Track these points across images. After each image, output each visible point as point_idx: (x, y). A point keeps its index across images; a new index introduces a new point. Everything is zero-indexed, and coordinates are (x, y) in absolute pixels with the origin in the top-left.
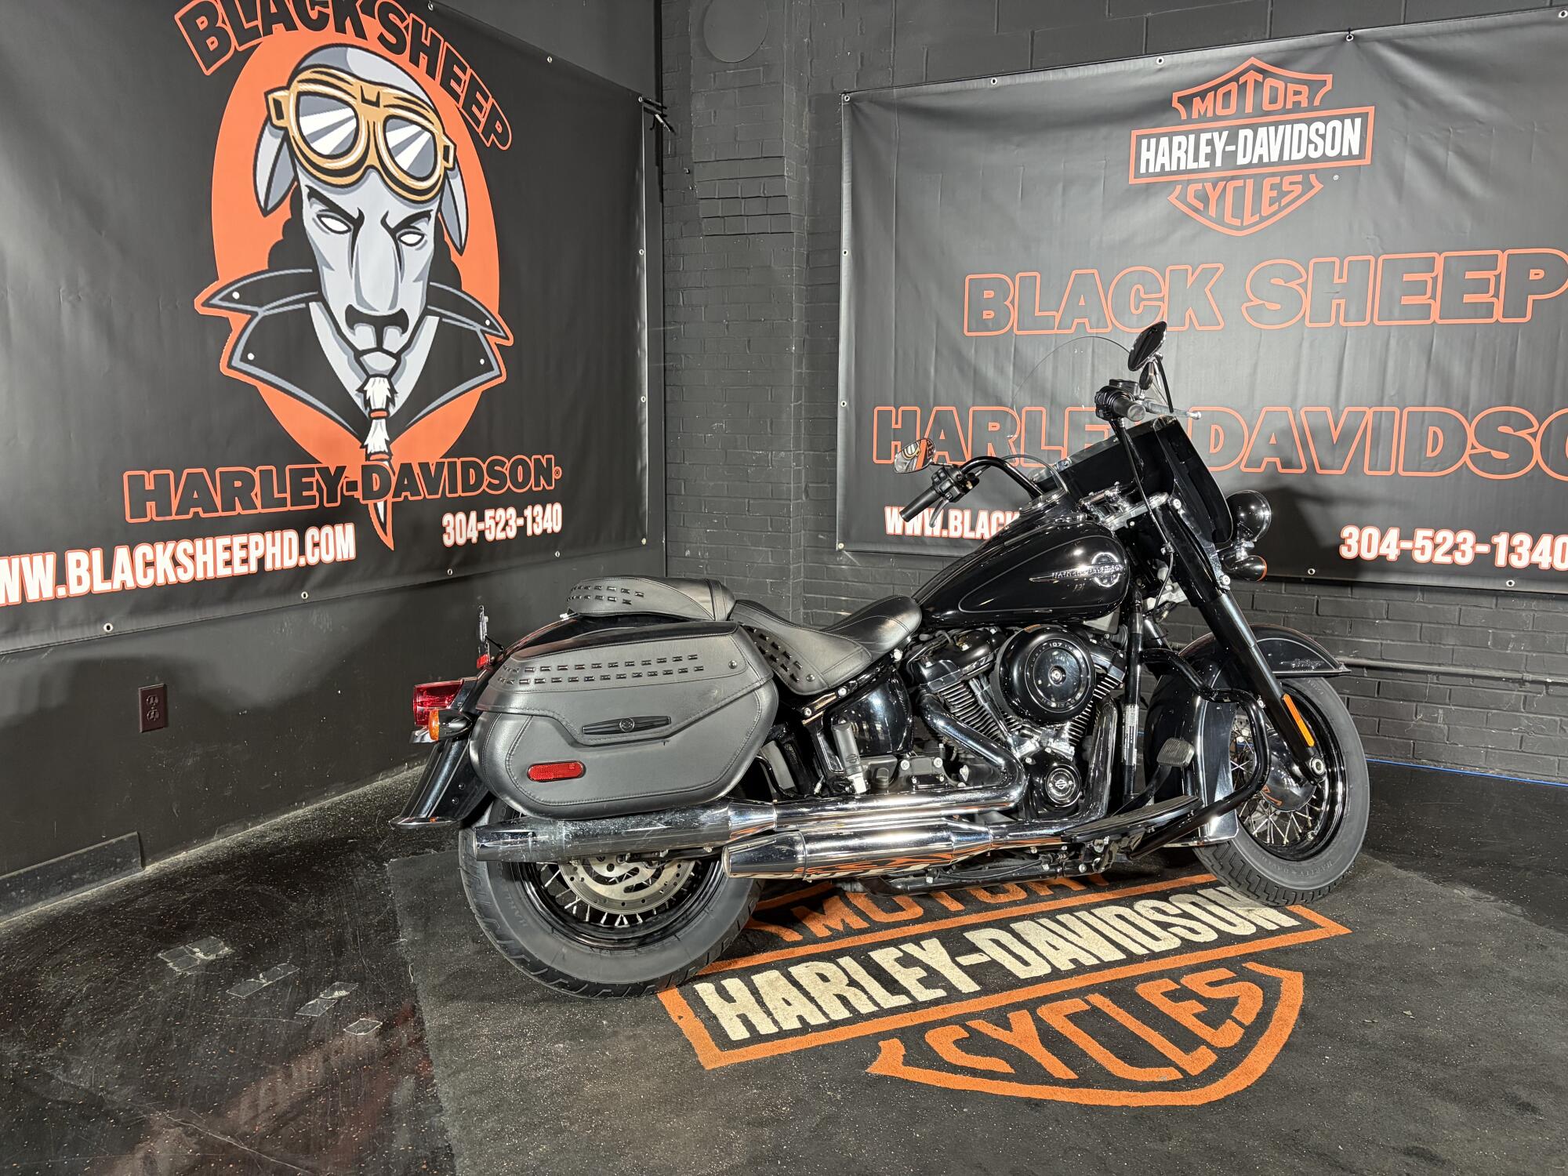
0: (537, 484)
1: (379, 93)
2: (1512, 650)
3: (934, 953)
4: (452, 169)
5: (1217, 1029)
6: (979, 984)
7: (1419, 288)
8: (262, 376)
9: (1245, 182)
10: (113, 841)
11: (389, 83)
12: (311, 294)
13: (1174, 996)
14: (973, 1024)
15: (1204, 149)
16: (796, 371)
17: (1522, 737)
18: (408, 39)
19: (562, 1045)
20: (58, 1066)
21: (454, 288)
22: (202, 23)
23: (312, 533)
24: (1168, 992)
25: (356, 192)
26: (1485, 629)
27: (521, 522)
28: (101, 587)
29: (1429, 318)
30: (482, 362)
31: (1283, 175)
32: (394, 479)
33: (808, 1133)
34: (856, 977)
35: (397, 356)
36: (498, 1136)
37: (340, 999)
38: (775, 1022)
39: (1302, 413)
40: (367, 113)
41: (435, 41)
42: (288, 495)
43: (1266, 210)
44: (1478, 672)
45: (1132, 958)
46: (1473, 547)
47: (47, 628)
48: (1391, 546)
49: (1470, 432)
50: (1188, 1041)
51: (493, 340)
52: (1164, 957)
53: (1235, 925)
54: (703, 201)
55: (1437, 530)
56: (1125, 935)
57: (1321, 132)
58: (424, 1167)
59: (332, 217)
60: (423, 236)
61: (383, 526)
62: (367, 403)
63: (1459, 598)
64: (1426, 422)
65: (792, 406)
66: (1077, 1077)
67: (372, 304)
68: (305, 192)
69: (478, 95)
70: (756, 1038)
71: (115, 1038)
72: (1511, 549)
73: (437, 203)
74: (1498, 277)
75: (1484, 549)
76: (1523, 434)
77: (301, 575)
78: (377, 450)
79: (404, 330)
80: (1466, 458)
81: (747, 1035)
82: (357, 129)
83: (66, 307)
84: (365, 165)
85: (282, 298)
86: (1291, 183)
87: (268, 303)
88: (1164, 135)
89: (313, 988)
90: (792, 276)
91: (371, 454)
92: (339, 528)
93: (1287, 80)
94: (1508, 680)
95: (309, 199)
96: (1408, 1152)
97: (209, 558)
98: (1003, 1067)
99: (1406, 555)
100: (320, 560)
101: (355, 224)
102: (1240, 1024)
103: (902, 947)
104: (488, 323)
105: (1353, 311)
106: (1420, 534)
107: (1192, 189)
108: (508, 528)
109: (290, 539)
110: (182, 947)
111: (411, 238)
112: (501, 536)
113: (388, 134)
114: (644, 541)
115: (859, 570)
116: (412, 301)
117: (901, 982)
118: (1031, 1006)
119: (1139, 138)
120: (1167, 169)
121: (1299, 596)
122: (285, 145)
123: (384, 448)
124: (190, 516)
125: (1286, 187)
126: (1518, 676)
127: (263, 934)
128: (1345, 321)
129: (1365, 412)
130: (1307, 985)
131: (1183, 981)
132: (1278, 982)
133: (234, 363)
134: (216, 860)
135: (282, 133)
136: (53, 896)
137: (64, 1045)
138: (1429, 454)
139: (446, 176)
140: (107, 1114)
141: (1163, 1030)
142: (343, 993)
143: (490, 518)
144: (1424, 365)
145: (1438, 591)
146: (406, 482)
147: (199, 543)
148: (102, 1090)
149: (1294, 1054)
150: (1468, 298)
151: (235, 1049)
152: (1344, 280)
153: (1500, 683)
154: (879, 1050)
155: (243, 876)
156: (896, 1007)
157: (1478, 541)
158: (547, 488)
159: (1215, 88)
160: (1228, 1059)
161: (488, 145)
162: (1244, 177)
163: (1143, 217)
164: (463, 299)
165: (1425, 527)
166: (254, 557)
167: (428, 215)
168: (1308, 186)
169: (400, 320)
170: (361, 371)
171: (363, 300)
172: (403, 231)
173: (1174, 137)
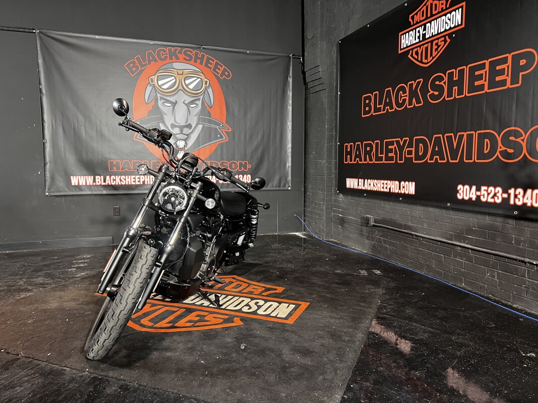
0: (240, 169)
1: (183, 72)
2: (522, 246)
4: (209, 86)
7: (480, 77)
9: (428, 45)
11: (187, 69)
12: (160, 121)
15: (418, 35)
17: (527, 291)
21: (208, 117)
22: (131, 65)
24: (200, 315)
25: (175, 96)
26: (511, 235)
28: (103, 184)
29: (484, 90)
30: (219, 136)
31: (438, 39)
35: (188, 135)
39: (445, 136)
40: (179, 77)
43: (434, 54)
44: (509, 256)
46: (502, 195)
48: (473, 194)
49: (499, 140)
51: (223, 130)
55: (488, 187)
56: (231, 304)
57: (449, 18)
59: (167, 103)
60: (197, 104)
62: (177, 146)
64: (484, 137)
65: (326, 145)
67: (179, 122)
68: (159, 98)
69: (219, 66)
72: (516, 196)
73: (203, 96)
74: (508, 66)
75: (505, 196)
76: (519, 140)
79: (191, 128)
80: (498, 153)
82: (176, 81)
84: (178, 90)
85: (151, 123)
86: (441, 41)
87: (147, 124)
88: (407, 32)
97: (129, 180)
99: (478, 197)
104: (221, 125)
105: (459, 92)
106: (483, 188)
107: (415, 50)
109: (152, 178)
111: (193, 106)
113: (186, 81)
114: (289, 188)
115: (343, 200)
116: (193, 121)
119: (401, 35)
120: (408, 45)
121: (449, 216)
122: (154, 88)
124: (125, 171)
125: (439, 45)
126: (523, 259)
128: (457, 96)
129: (464, 135)
133: (137, 138)
135: (153, 86)
138: (485, 152)
139: (206, 88)
150: (497, 79)
152: (457, 79)
153: (516, 262)
157: (503, 192)
158: (245, 170)
159: (420, 10)
161: (222, 79)
162: (428, 43)
164: (212, 120)
165: (484, 185)
166: (142, 181)
167: (199, 99)
168: (445, 41)
169: (189, 126)
170: (175, 139)
171: (176, 122)
172: (190, 104)
173: (410, 33)
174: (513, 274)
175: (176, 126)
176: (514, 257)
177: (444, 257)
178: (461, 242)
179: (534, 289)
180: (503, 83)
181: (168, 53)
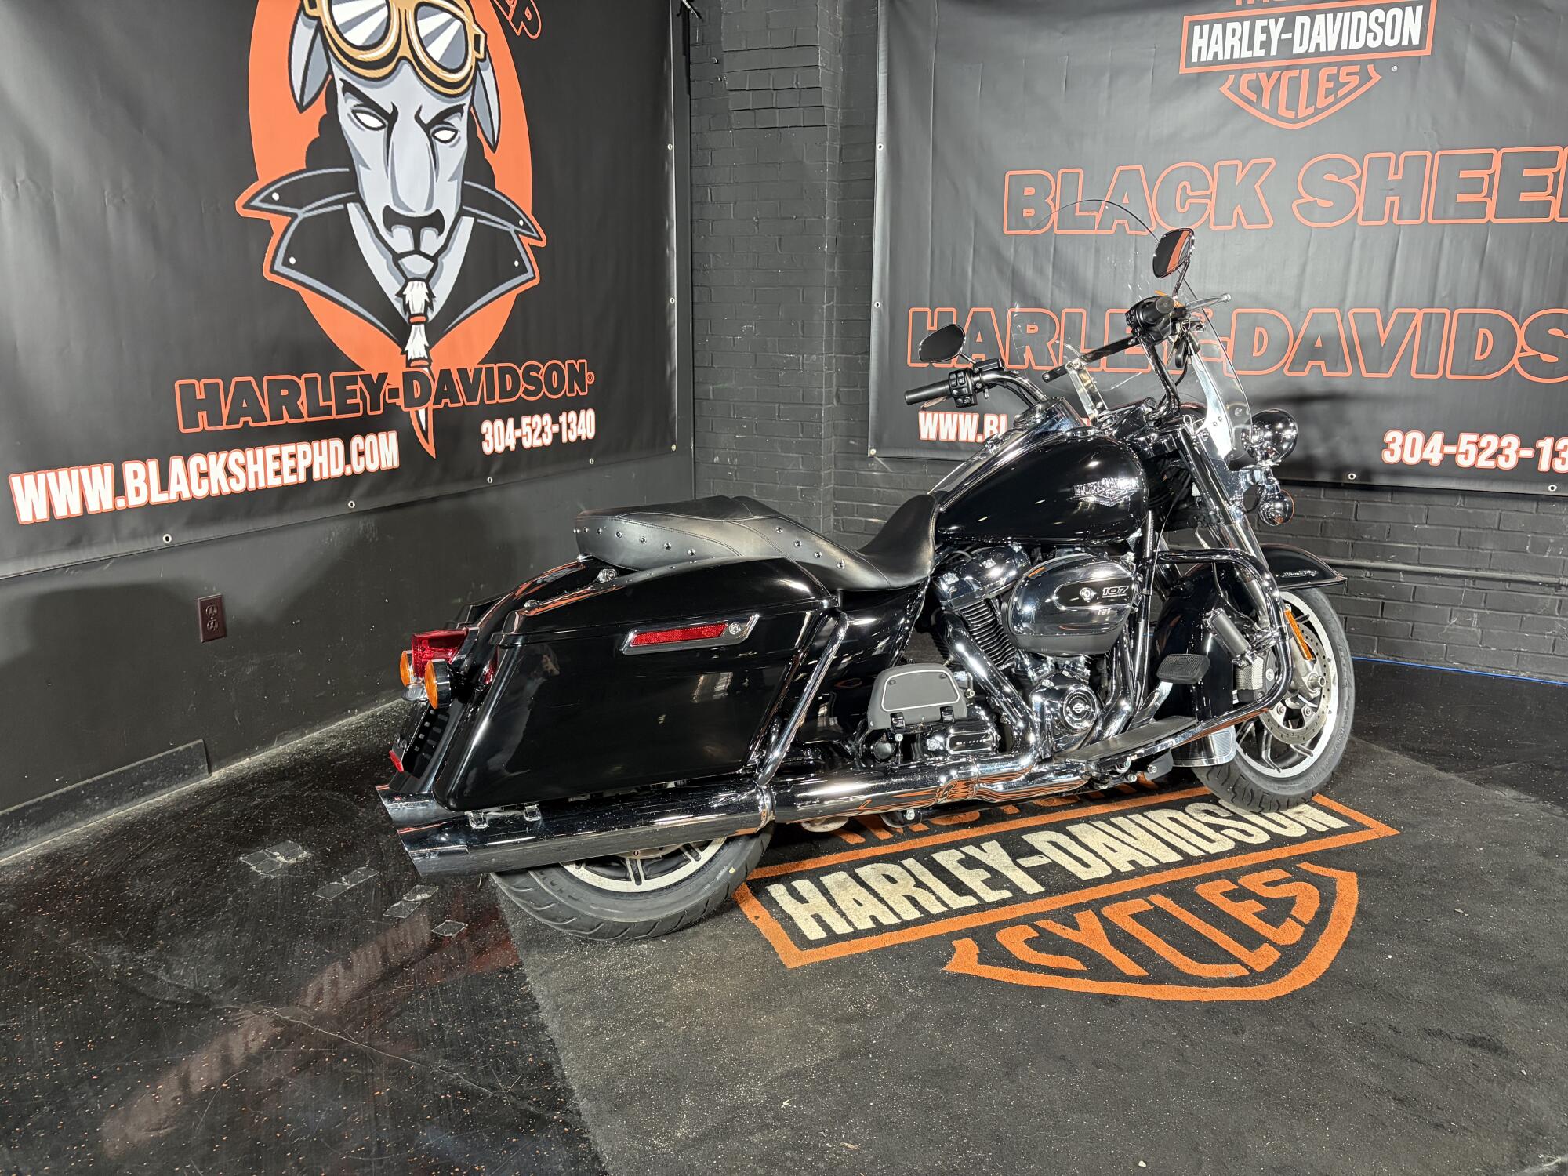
0: (571, 390)
2: (1550, 554)
3: (994, 855)
4: (483, 60)
5: (1277, 927)
6: (1042, 885)
7: (1475, 186)
8: (304, 281)
9: (1300, 74)
10: (181, 748)
12: (348, 194)
13: (1232, 896)
14: (1041, 923)
15: (1260, 37)
16: (828, 270)
17: (1555, 641)
19: (646, 946)
20: (160, 967)
21: (488, 187)
23: (357, 441)
24: (1227, 892)
25: (388, 86)
26: (1524, 534)
27: (556, 428)
28: (158, 498)
29: (1484, 217)
30: (516, 263)
31: (1340, 65)
32: (434, 386)
33: (894, 1029)
34: (923, 879)
35: (434, 259)
36: (596, 1030)
37: (423, 901)
38: (850, 922)
39: (1350, 314)
42: (333, 403)
43: (1321, 102)
44: (1514, 576)
45: (1188, 860)
46: (1517, 452)
47: (109, 541)
48: (1434, 451)
49: (1520, 334)
50: (1252, 939)
51: (527, 241)
52: (1219, 858)
53: (1285, 827)
54: (734, 93)
55: (1482, 434)
56: (1180, 837)
57: (1381, 20)
58: (531, 1060)
59: (367, 113)
60: (456, 132)
61: (425, 434)
62: (406, 307)
63: (1500, 503)
64: (1477, 325)
65: (825, 306)
66: (1147, 974)
67: (408, 205)
68: (339, 85)
70: (832, 938)
71: (211, 941)
72: (1555, 454)
73: (470, 96)
74: (1557, 175)
75: (1528, 453)
77: (347, 484)
78: (417, 356)
79: (441, 232)
80: (1515, 361)
81: (823, 935)
82: (389, 18)
83: (111, 210)
84: (398, 57)
85: (320, 199)
86: (1348, 74)
87: (306, 206)
88: (1218, 21)
89: (396, 890)
90: (825, 171)
91: (411, 360)
92: (382, 436)
94: (1544, 584)
95: (344, 92)
96: (1473, 1042)
97: (260, 468)
98: (1078, 966)
99: (1449, 459)
100: (366, 470)
101: (390, 119)
102: (1301, 923)
103: (963, 849)
104: (521, 223)
105: (1406, 210)
106: (1465, 438)
107: (1245, 79)
108: (544, 435)
109: (336, 448)
110: (262, 851)
111: (445, 135)
112: (537, 443)
113: (419, 22)
114: (674, 447)
115: (891, 477)
116: (448, 203)
117: (967, 883)
118: (1096, 906)
119: (1192, 24)
120: (1220, 57)
121: (1338, 502)
122: (319, 35)
123: (424, 354)
124: (240, 425)
125: (1343, 78)
126: (1555, 580)
127: (338, 839)
128: (1399, 219)
129: (1415, 314)
130: (1362, 886)
131: (1241, 881)
132: (1332, 882)
133: (276, 268)
134: (280, 766)
135: (315, 23)
136: (126, 802)
137: (162, 948)
138: (1478, 357)
139: (477, 67)
140: (216, 1012)
141: (1226, 928)
142: (426, 896)
143: (527, 425)
144: (1477, 266)
145: (1478, 496)
146: (445, 389)
147: (250, 452)
148: (207, 989)
149: (1354, 951)
150: (1525, 197)
151: (330, 949)
152: (1399, 176)
153: (1536, 587)
154: (954, 949)
155: (309, 782)
156: (965, 908)
157: (1523, 446)
158: (581, 394)
160: (1292, 956)
161: (518, 34)
162: (1301, 67)
163: (1190, 111)
164: (497, 198)
165: (1470, 432)
166: (302, 465)
167: (461, 109)
168: (1365, 77)
169: (437, 221)
170: (400, 275)
171: (400, 200)
172: (437, 127)
173: (1228, 24)
174: (1524, 613)
175: (399, 220)
176: (1530, 578)
178: (1373, 559)
180: (1540, 208)
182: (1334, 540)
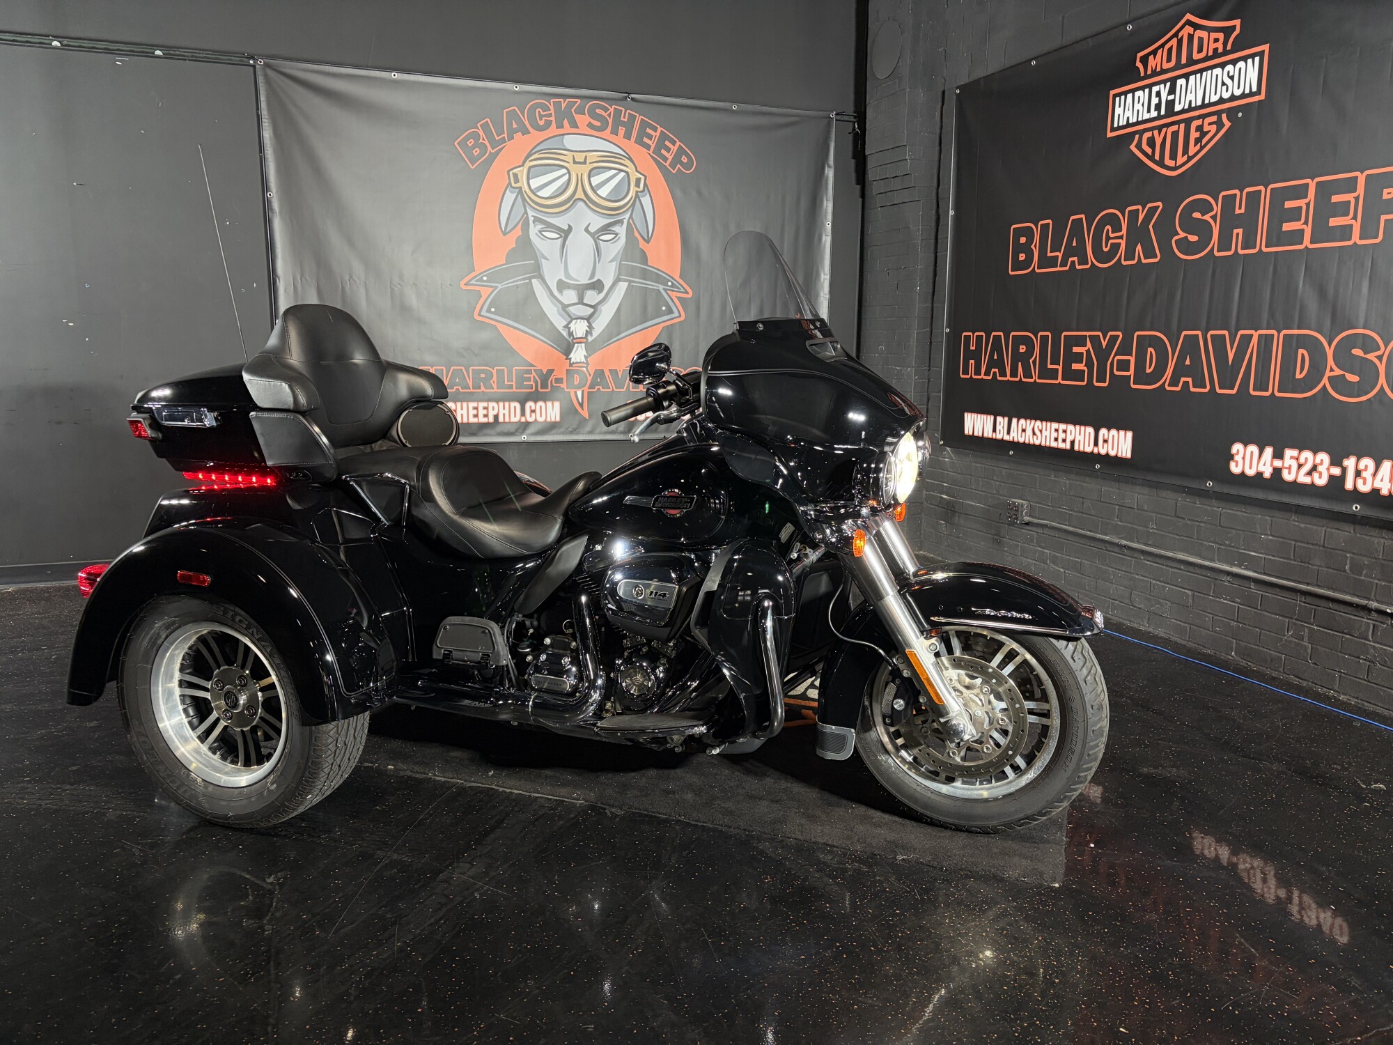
1: (586, 157)
2: (1365, 576)
4: (643, 192)
7: (1295, 214)
8: (499, 319)
9: (1179, 126)
11: (594, 149)
12: (533, 274)
15: (1155, 100)
16: (920, 305)
17: (1369, 666)
18: (610, 121)
21: (641, 264)
22: (471, 143)
23: (529, 405)
25: (566, 215)
26: (1344, 553)
29: (1302, 243)
30: (664, 308)
31: (1203, 117)
32: (590, 379)
35: (595, 307)
39: (1209, 336)
40: (575, 170)
41: (632, 118)
42: (514, 383)
43: (1192, 150)
44: (1336, 595)
46: (1328, 469)
48: (1266, 465)
49: (1330, 353)
51: (674, 295)
55: (1301, 450)
57: (1231, 74)
59: (550, 231)
60: (617, 234)
61: (581, 405)
62: (571, 334)
64: (1297, 346)
65: (916, 332)
67: (574, 277)
68: (531, 219)
69: (667, 143)
72: (1358, 474)
73: (629, 214)
74: (1357, 199)
75: (1336, 471)
76: (1371, 356)
77: (522, 426)
78: (578, 361)
79: (599, 293)
80: (1325, 381)
82: (569, 180)
84: (574, 199)
85: (514, 278)
86: (1210, 124)
87: (505, 281)
88: (1128, 92)
90: (919, 233)
91: (573, 363)
92: (549, 404)
93: (1210, 30)
94: (1358, 606)
95: (534, 222)
97: (464, 412)
99: (1277, 472)
100: (536, 420)
105: (1247, 241)
106: (1289, 453)
107: (1148, 135)
109: (515, 407)
111: (607, 237)
113: (591, 179)
115: (954, 463)
116: (607, 275)
119: (1115, 96)
120: (1131, 122)
121: (1208, 508)
122: (520, 196)
123: (583, 360)
124: (454, 390)
125: (1205, 130)
126: (1364, 602)
128: (1242, 249)
129: (1252, 335)
133: (482, 314)
135: (518, 191)
138: (1298, 376)
139: (637, 196)
145: (1308, 512)
146: (599, 380)
147: (459, 404)
150: (1333, 222)
152: (1242, 211)
153: (1352, 608)
157: (1332, 463)
159: (1163, 46)
162: (1179, 122)
163: (1114, 165)
164: (648, 269)
165: (1292, 447)
166: (492, 414)
167: (621, 222)
168: (1220, 124)
169: (597, 286)
170: (567, 316)
171: (570, 275)
172: (600, 233)
173: (1136, 93)
174: (1343, 633)
175: (569, 287)
176: (1348, 598)
177: (1193, 596)
178: (1232, 565)
179: (1384, 664)
180: (1346, 232)
181: (552, 111)
182: (1205, 543)
